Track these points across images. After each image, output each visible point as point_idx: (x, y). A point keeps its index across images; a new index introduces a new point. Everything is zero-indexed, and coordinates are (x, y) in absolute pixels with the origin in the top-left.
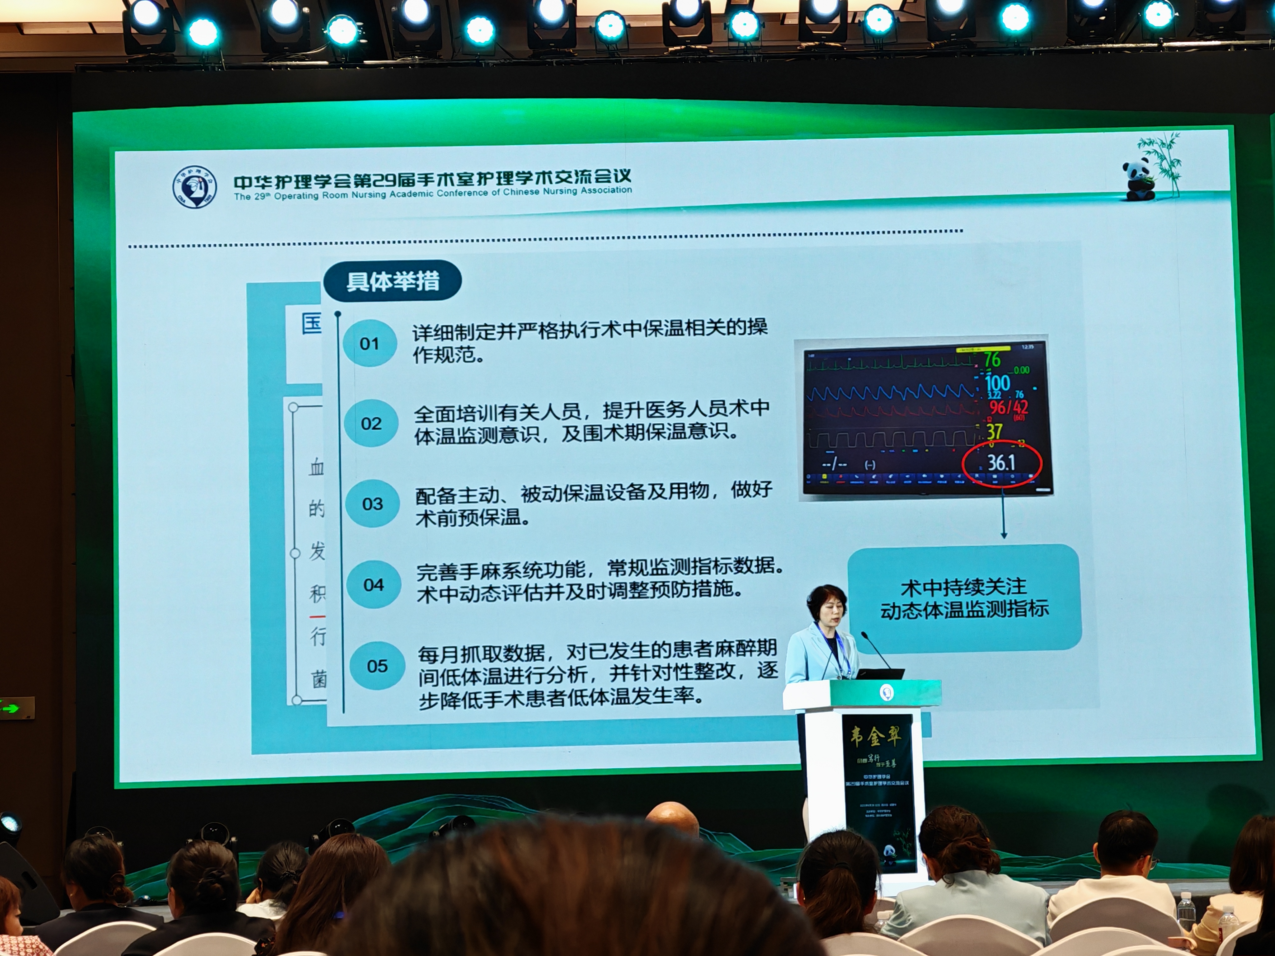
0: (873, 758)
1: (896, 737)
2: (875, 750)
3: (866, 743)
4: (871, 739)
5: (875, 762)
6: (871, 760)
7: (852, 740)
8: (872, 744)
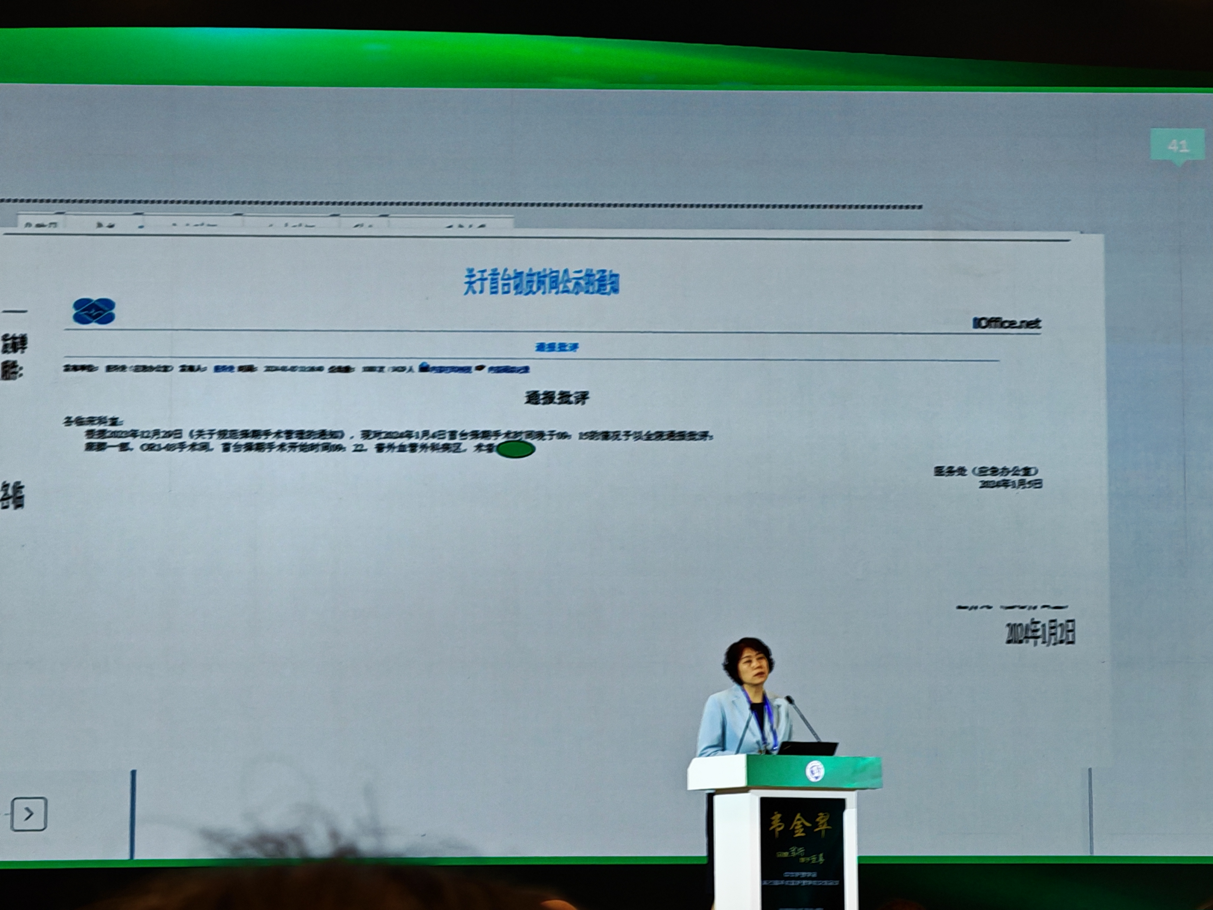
0: (796, 851)
1: (825, 827)
2: (799, 842)
3: (788, 832)
4: (794, 830)
5: (799, 857)
6: (794, 854)
7: (772, 828)
8: (795, 834)
